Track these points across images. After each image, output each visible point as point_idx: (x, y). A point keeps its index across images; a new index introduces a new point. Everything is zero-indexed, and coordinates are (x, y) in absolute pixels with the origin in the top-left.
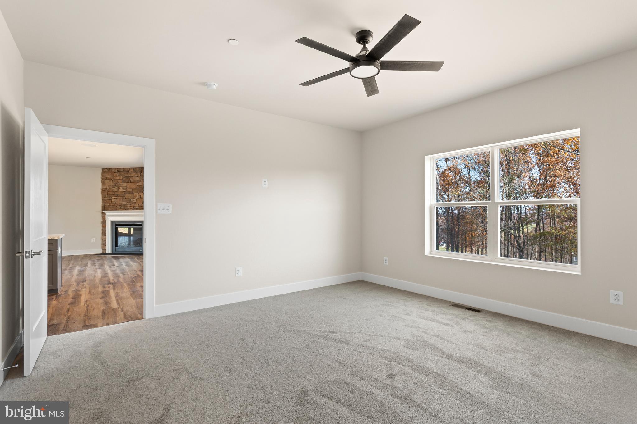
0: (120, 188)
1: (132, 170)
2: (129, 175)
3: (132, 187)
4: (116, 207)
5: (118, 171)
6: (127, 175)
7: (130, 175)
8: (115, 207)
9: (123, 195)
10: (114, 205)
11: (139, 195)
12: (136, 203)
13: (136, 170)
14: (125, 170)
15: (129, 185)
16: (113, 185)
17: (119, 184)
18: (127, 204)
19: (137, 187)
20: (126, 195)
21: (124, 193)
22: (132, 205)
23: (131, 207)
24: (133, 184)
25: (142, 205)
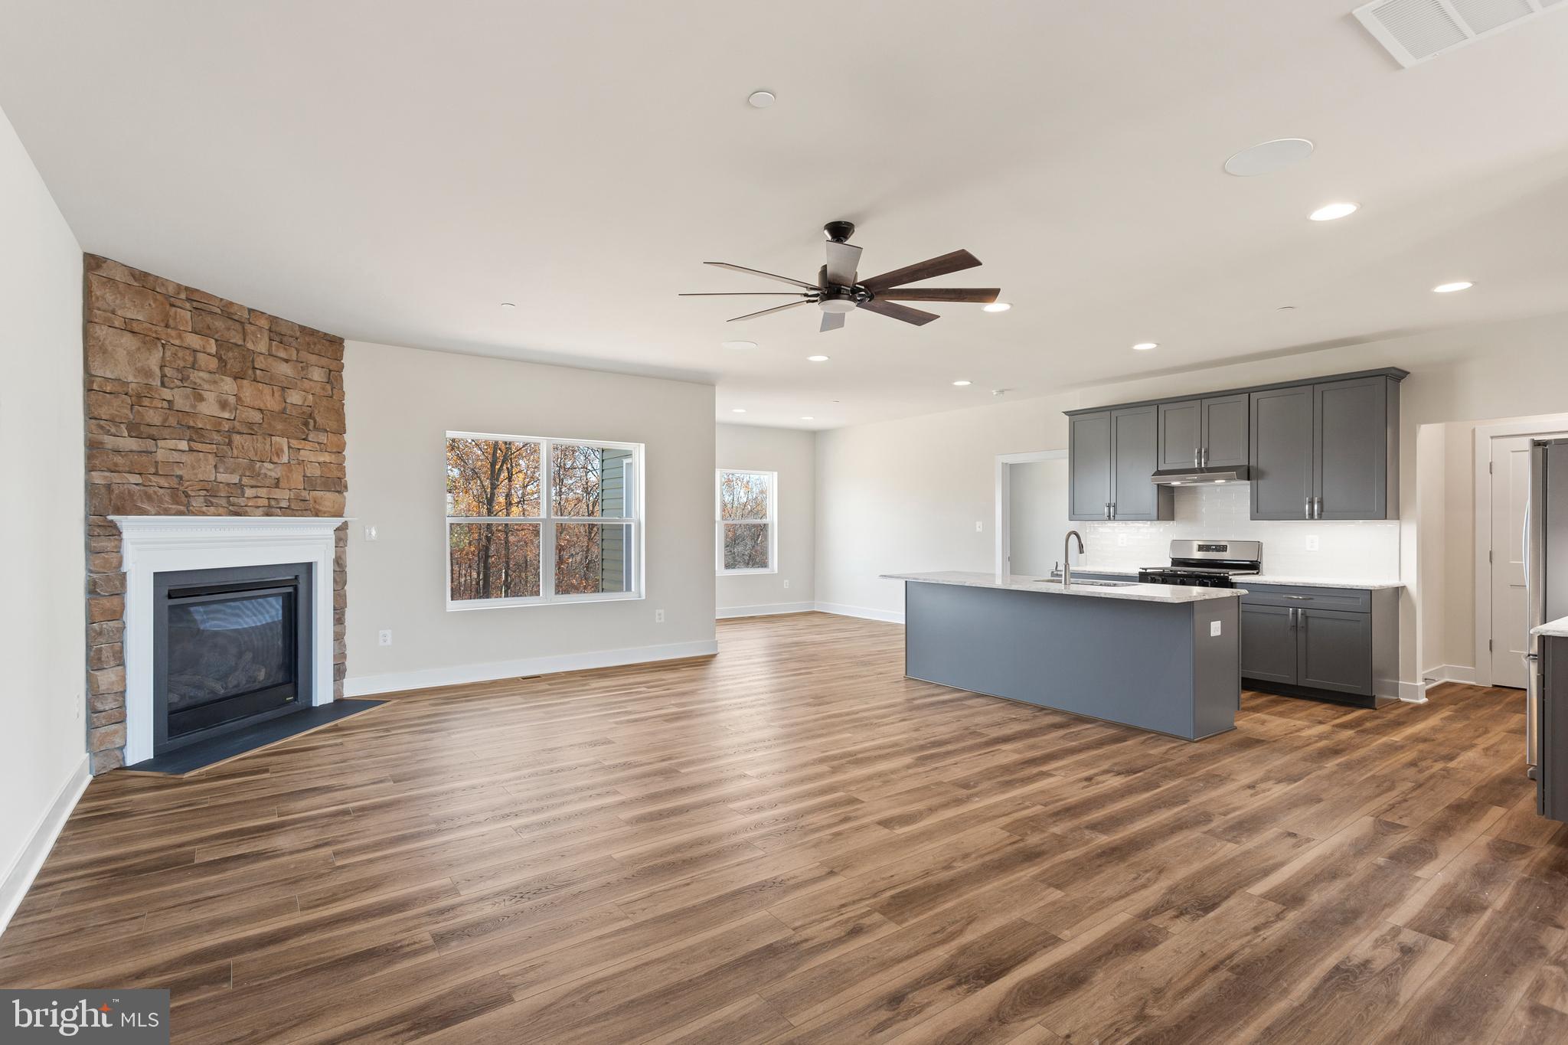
0: (200, 399)
1: (264, 323)
2: (250, 346)
3: (262, 406)
4: (184, 499)
5: (195, 304)
6: (240, 342)
7: (253, 343)
8: (180, 500)
9: (221, 438)
10: (174, 483)
11: (289, 447)
12: (281, 485)
13: (279, 331)
14: (227, 310)
15: (248, 391)
16: (168, 371)
17: (201, 374)
18: (240, 486)
19: (285, 408)
20: (237, 438)
21: (226, 426)
22: (263, 492)
23: (260, 502)
24: (267, 390)
25: (305, 494)
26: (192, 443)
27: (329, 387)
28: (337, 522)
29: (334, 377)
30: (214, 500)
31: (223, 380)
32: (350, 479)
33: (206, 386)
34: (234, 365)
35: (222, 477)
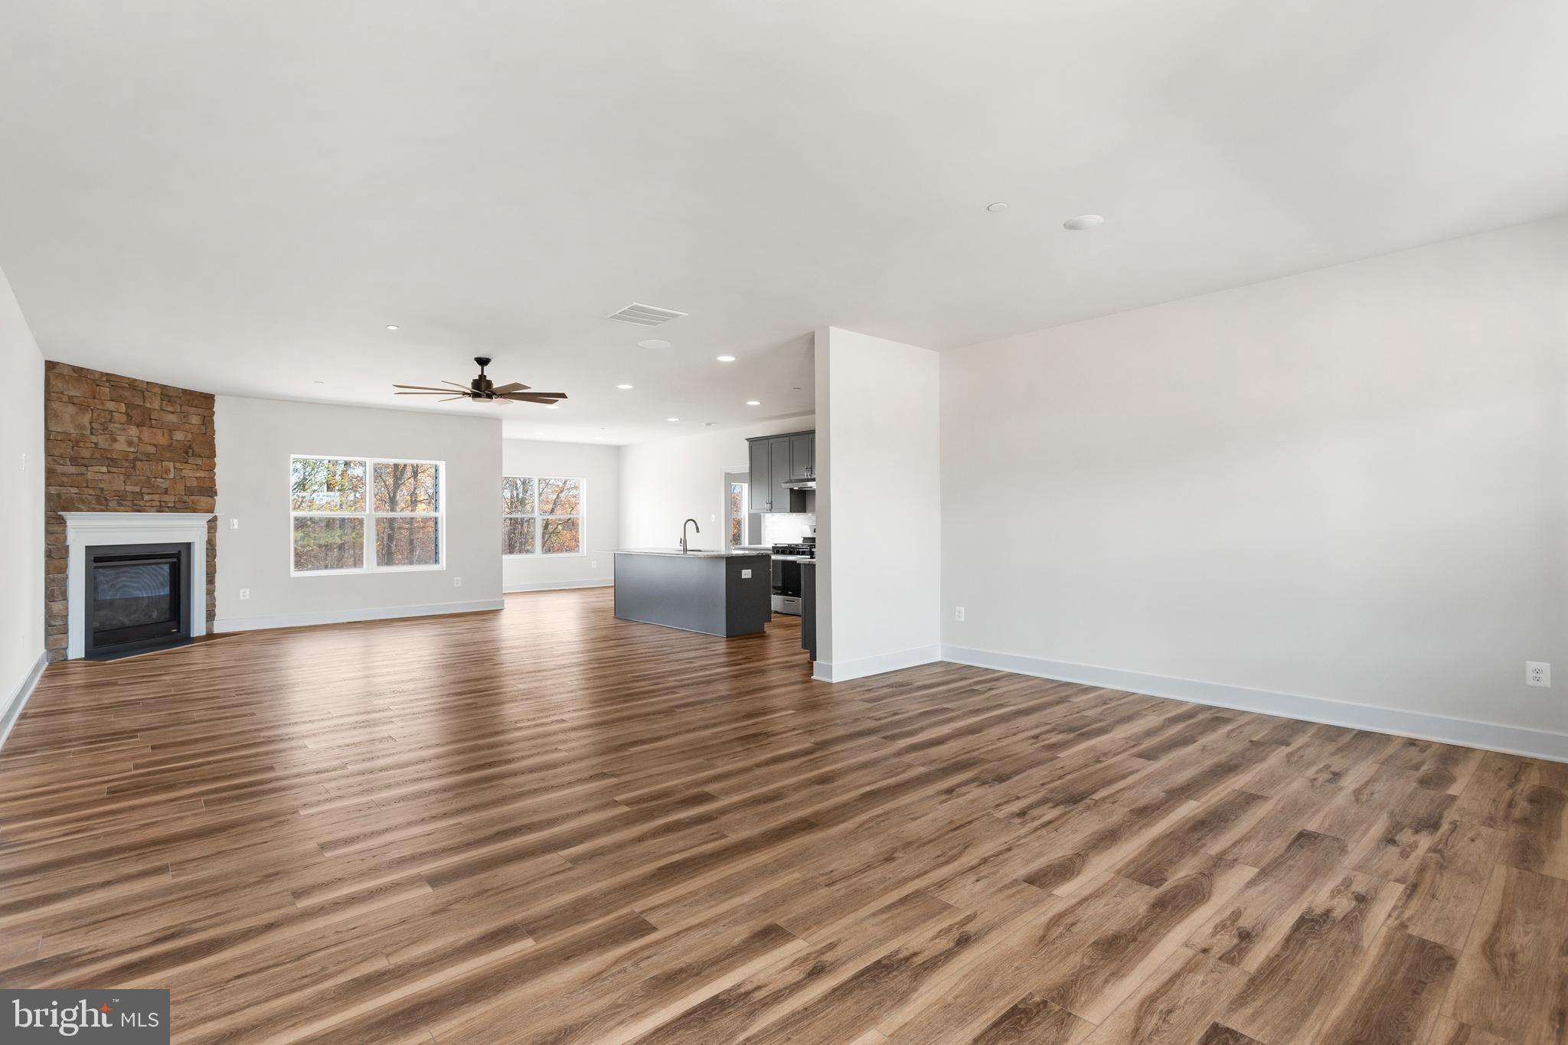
0: (115, 440)
1: (157, 390)
2: (148, 405)
3: (155, 443)
4: (104, 502)
5: (112, 383)
6: (141, 404)
7: (150, 403)
8: (102, 503)
9: (129, 464)
10: (98, 492)
11: (175, 468)
12: (169, 492)
13: (167, 394)
14: (133, 385)
15: (146, 434)
16: (95, 425)
17: (115, 425)
18: (141, 494)
19: (172, 443)
20: (139, 464)
21: (132, 457)
22: (156, 497)
23: (154, 504)
24: (159, 432)
25: (186, 498)
26: (110, 468)
27: (203, 428)
28: (210, 516)
29: (208, 421)
30: (123, 502)
31: (129, 428)
32: (219, 487)
33: (119, 433)
34: (137, 418)
35: (128, 488)
